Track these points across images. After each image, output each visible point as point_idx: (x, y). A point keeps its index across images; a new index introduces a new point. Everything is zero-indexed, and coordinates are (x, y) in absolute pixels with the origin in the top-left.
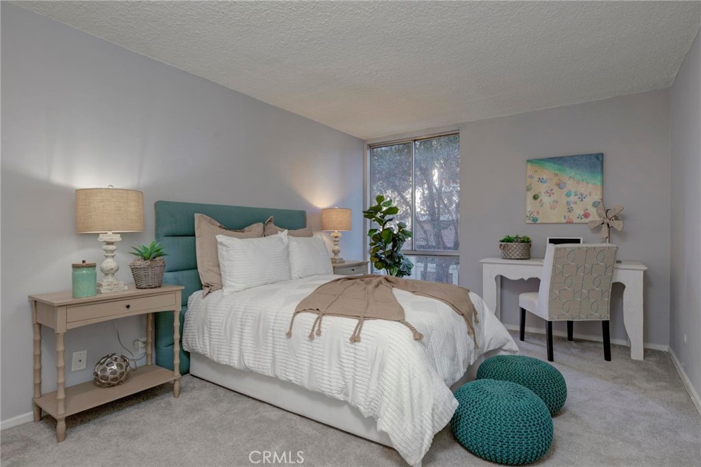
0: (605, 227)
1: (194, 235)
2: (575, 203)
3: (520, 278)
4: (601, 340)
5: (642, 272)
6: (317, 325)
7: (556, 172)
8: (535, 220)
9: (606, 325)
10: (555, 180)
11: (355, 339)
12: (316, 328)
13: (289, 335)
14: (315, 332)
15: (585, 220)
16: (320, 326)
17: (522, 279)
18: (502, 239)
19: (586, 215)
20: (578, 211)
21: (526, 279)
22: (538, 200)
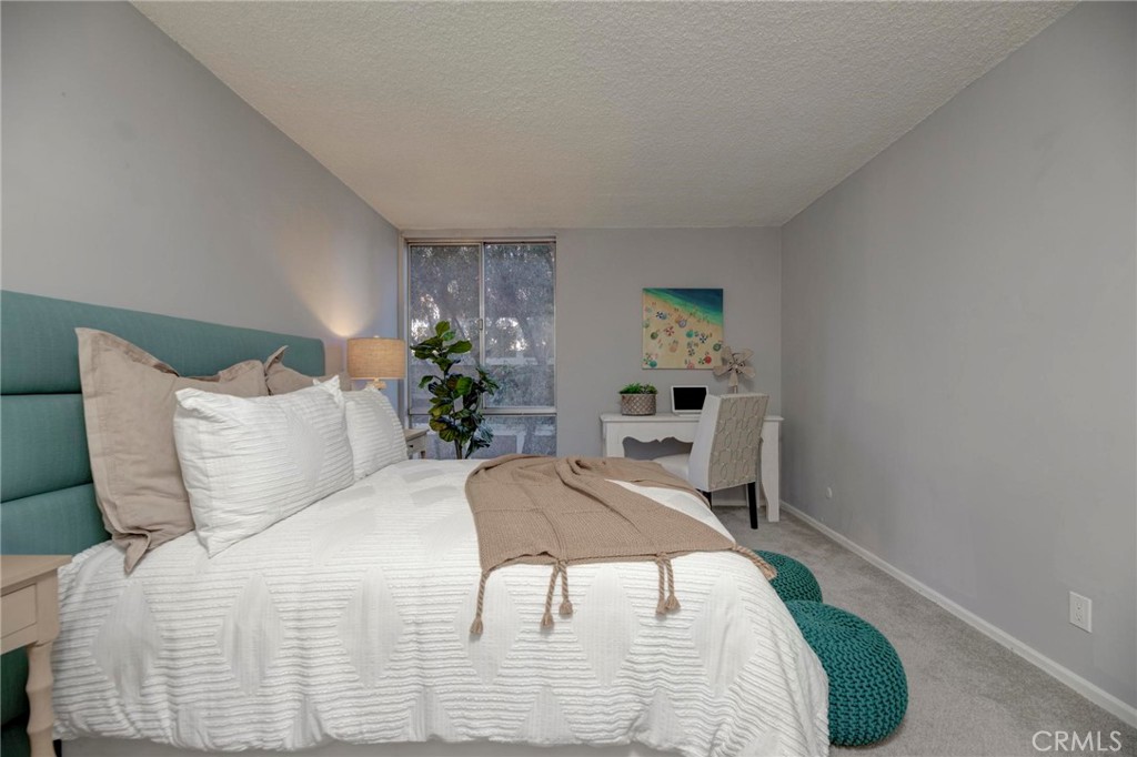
0: (734, 374)
1: (79, 391)
2: (696, 345)
3: (654, 439)
4: (747, 503)
5: (777, 424)
6: (558, 590)
7: (677, 307)
8: (653, 365)
9: (752, 487)
10: (675, 316)
11: (668, 607)
12: (558, 599)
13: (477, 629)
14: (555, 610)
15: (706, 366)
16: (565, 590)
17: (656, 441)
18: (623, 388)
19: (708, 360)
20: (700, 353)
21: (660, 440)
22: (657, 340)
